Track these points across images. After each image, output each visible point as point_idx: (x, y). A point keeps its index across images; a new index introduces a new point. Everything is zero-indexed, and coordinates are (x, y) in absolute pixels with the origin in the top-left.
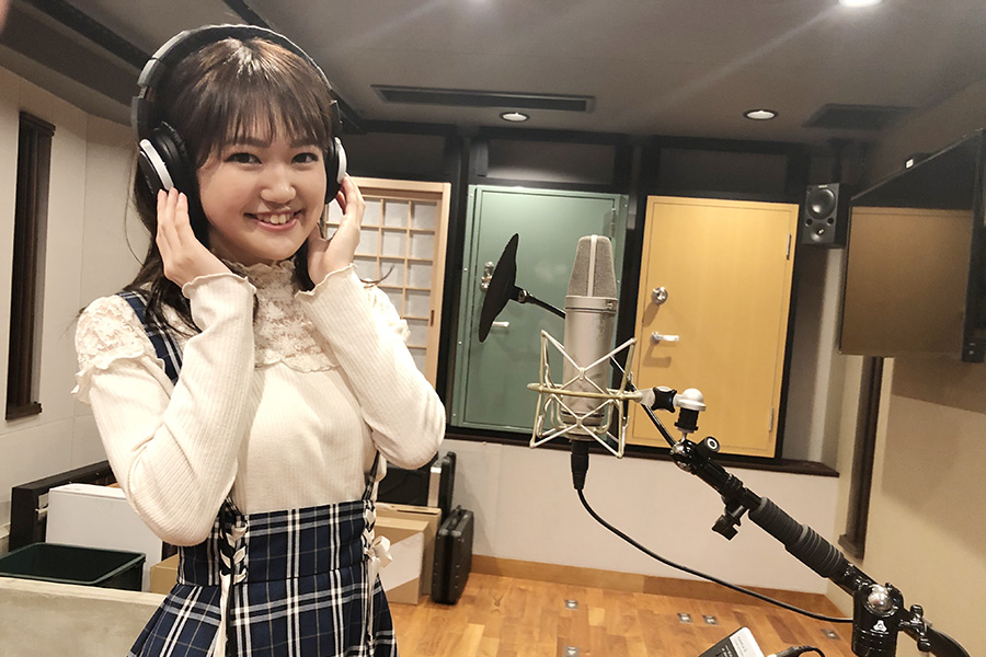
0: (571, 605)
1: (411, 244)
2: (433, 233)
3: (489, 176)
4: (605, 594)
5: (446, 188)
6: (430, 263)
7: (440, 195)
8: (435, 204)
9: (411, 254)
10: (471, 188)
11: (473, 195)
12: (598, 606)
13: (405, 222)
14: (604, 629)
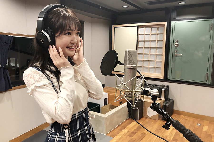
0: (199, 125)
1: (158, 37)
2: (163, 34)
3: (177, 18)
4: (210, 123)
5: (166, 23)
6: (162, 41)
7: (164, 25)
8: (163, 27)
9: (158, 39)
10: (172, 22)
11: (172, 24)
12: (207, 126)
13: (156, 32)
14: (206, 132)
